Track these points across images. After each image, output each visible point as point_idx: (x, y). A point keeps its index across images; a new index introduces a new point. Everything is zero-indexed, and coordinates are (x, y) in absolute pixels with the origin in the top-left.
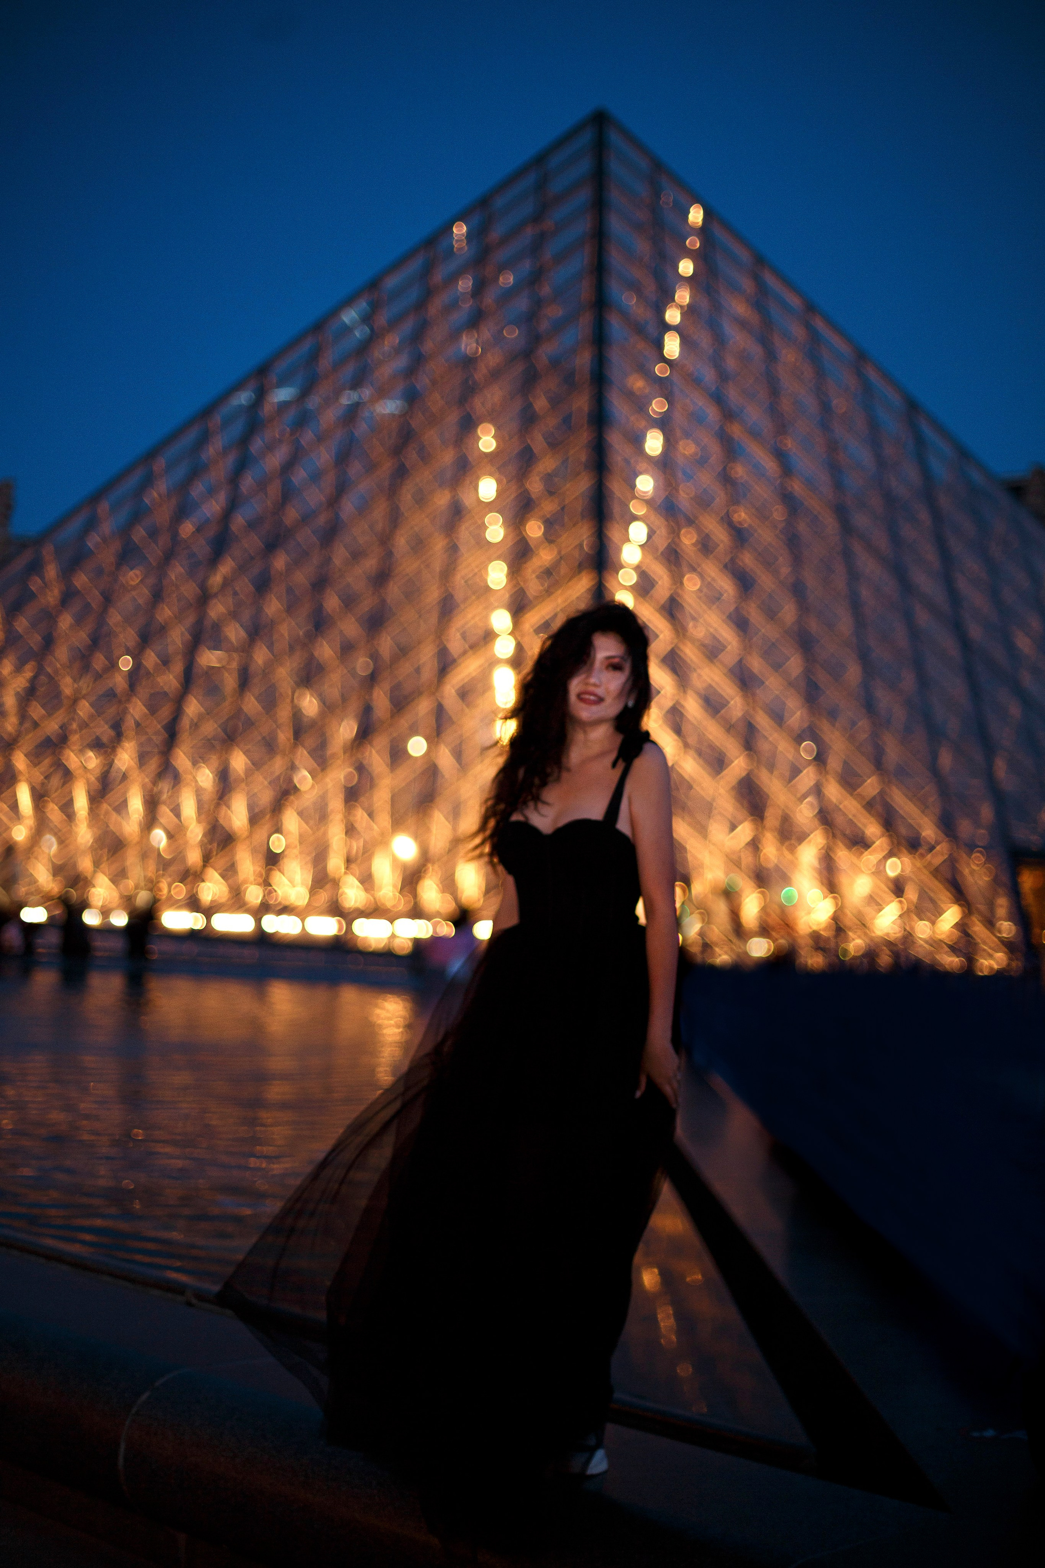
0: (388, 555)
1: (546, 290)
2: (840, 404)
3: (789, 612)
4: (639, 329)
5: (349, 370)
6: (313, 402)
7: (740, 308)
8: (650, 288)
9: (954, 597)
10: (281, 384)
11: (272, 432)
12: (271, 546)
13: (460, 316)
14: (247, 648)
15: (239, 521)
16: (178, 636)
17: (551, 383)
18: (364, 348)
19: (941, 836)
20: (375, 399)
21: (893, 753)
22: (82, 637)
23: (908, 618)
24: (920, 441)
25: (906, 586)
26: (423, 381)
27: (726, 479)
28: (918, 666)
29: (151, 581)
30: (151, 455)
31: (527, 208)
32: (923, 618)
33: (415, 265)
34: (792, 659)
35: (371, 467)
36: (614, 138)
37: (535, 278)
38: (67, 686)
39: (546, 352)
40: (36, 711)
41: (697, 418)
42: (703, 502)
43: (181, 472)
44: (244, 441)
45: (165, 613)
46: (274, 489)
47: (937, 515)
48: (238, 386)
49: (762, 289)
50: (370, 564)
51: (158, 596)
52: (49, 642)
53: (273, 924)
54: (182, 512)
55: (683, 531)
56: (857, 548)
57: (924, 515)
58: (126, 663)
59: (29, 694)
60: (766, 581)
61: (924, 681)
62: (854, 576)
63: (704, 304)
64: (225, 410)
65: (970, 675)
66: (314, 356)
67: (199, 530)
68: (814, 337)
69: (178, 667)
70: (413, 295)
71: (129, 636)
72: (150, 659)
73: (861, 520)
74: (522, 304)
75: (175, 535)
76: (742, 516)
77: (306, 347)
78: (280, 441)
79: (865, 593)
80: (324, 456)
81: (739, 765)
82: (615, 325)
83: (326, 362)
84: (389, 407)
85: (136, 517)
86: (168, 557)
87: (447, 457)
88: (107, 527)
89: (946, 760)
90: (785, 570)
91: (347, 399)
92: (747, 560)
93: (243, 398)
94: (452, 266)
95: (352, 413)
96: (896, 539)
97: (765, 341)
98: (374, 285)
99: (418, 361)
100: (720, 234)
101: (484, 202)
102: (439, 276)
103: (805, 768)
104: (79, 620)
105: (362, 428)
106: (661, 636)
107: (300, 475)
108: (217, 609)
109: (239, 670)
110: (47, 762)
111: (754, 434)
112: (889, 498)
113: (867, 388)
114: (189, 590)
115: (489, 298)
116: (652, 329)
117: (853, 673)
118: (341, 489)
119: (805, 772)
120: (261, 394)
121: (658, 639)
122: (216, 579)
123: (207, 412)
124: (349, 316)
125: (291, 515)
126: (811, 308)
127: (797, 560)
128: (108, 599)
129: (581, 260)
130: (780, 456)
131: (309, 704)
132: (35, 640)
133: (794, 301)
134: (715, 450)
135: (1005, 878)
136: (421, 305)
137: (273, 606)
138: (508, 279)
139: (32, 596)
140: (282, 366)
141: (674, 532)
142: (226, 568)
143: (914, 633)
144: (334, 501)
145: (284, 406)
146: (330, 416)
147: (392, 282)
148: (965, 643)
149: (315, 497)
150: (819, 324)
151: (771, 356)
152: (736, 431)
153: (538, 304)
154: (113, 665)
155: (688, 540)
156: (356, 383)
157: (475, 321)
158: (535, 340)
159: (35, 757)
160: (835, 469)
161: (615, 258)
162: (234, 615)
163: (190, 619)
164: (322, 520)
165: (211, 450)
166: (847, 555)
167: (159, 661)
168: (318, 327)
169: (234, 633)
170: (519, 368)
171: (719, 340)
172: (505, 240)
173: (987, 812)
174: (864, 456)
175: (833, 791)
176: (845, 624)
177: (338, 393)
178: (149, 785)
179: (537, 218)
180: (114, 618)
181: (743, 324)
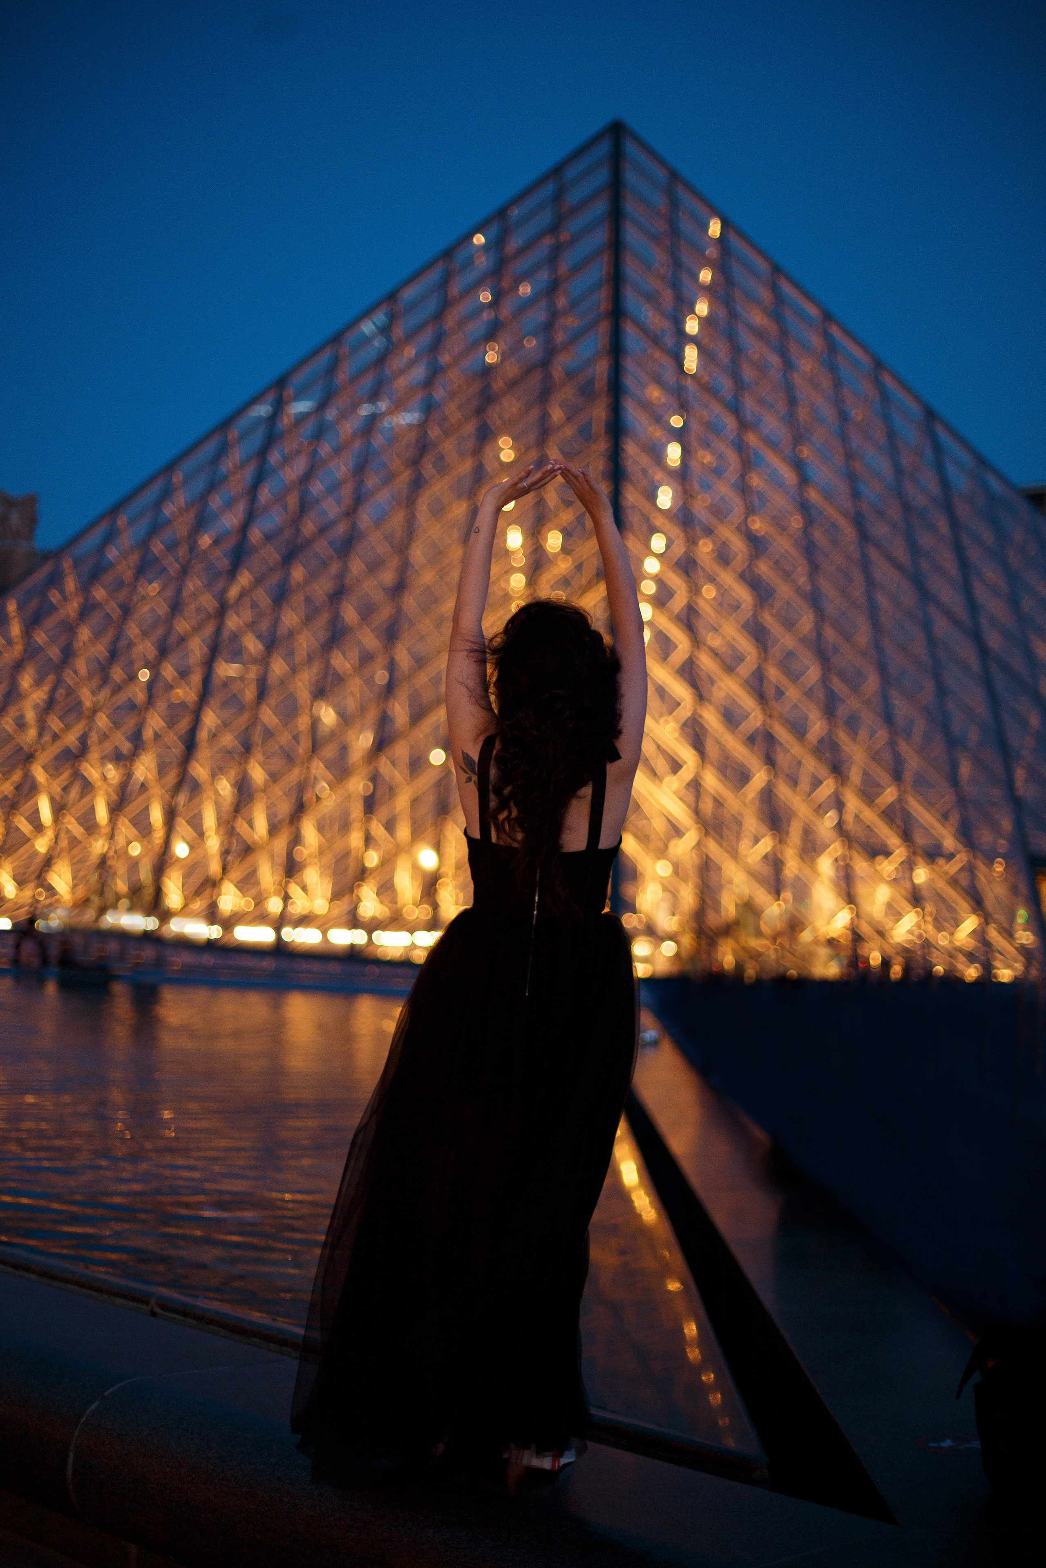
0: (405, 567)
1: (562, 302)
2: (857, 414)
3: (806, 622)
4: (656, 340)
5: (367, 383)
6: (331, 414)
7: (758, 318)
8: (667, 297)
9: (973, 606)
10: (297, 397)
11: (289, 445)
12: (289, 557)
13: (477, 328)
14: (264, 661)
15: (255, 535)
16: (197, 648)
17: (567, 393)
18: (381, 360)
19: (960, 847)
20: (390, 412)
21: (913, 762)
22: (100, 650)
23: (927, 627)
24: (938, 449)
25: (925, 595)
26: (439, 394)
27: (744, 489)
28: (937, 676)
29: (169, 593)
30: (169, 468)
31: (545, 219)
32: (942, 627)
33: (434, 276)
34: (812, 668)
35: (389, 478)
36: (630, 148)
37: (552, 288)
38: (87, 697)
39: (561, 364)
40: (55, 723)
41: (714, 429)
42: (719, 512)
43: (199, 485)
44: (263, 453)
45: (182, 626)
46: (293, 500)
47: (955, 524)
48: (255, 400)
49: (779, 299)
50: (388, 577)
51: (176, 607)
52: (68, 654)
53: (291, 935)
54: (200, 524)
55: (701, 542)
56: (873, 553)
57: (943, 526)
58: (144, 675)
59: (50, 705)
60: (784, 591)
61: (942, 690)
62: (871, 583)
63: (722, 313)
64: (243, 423)
65: (988, 683)
66: (332, 369)
67: (216, 542)
68: (832, 347)
69: (196, 678)
70: (431, 305)
71: (147, 648)
72: (168, 671)
73: (880, 530)
74: (539, 315)
75: (193, 546)
76: (757, 525)
77: (326, 357)
78: (299, 452)
79: (882, 600)
80: (341, 468)
81: (760, 778)
82: (631, 336)
83: (343, 374)
84: (408, 418)
85: (154, 530)
86: (185, 571)
87: (466, 467)
88: (127, 540)
89: (965, 769)
90: (802, 580)
91: (365, 410)
92: (763, 568)
93: (262, 410)
94: (470, 277)
95: (372, 423)
96: (914, 549)
97: (783, 353)
98: (392, 297)
99: (435, 374)
100: (736, 242)
101: (501, 213)
102: (455, 288)
103: (825, 779)
104: (97, 635)
105: (378, 440)
106: (680, 647)
107: (317, 488)
108: (233, 622)
109: (258, 680)
110: (66, 775)
111: (773, 445)
112: (907, 507)
113: (885, 397)
114: (208, 602)
115: (506, 310)
116: (669, 341)
117: (872, 684)
118: (359, 500)
119: (825, 783)
120: (279, 406)
121: (677, 650)
122: (233, 592)
123: (226, 424)
124: (367, 327)
125: (309, 527)
126: (828, 317)
127: (814, 567)
128: (126, 611)
129: (599, 270)
130: (798, 466)
131: (328, 716)
132: (54, 652)
133: (812, 311)
134: (733, 459)
135: (1023, 889)
136: (438, 316)
137: (290, 618)
138: (525, 290)
139: (53, 609)
140: (299, 379)
141: (692, 541)
142: (244, 578)
143: (931, 640)
144: (351, 512)
145: (302, 418)
146: (348, 427)
147: (409, 294)
148: (984, 652)
149: (331, 508)
150: (835, 332)
151: (788, 365)
152: (752, 439)
153: (554, 315)
154: (133, 677)
155: (705, 548)
156: (374, 396)
157: (491, 334)
158: (550, 352)
159: (53, 770)
160: (852, 478)
161: (631, 269)
162: (251, 626)
163: (209, 630)
164: (341, 529)
165: (227, 465)
166: (865, 564)
167: (176, 674)
168: (336, 339)
169: (252, 645)
170: (536, 379)
171: (736, 350)
172: (521, 251)
173: (1007, 824)
174: (883, 465)
175: (853, 803)
176: (863, 635)
177: (356, 405)
178: (167, 797)
179: (554, 229)
180: (132, 630)
181: (759, 334)
